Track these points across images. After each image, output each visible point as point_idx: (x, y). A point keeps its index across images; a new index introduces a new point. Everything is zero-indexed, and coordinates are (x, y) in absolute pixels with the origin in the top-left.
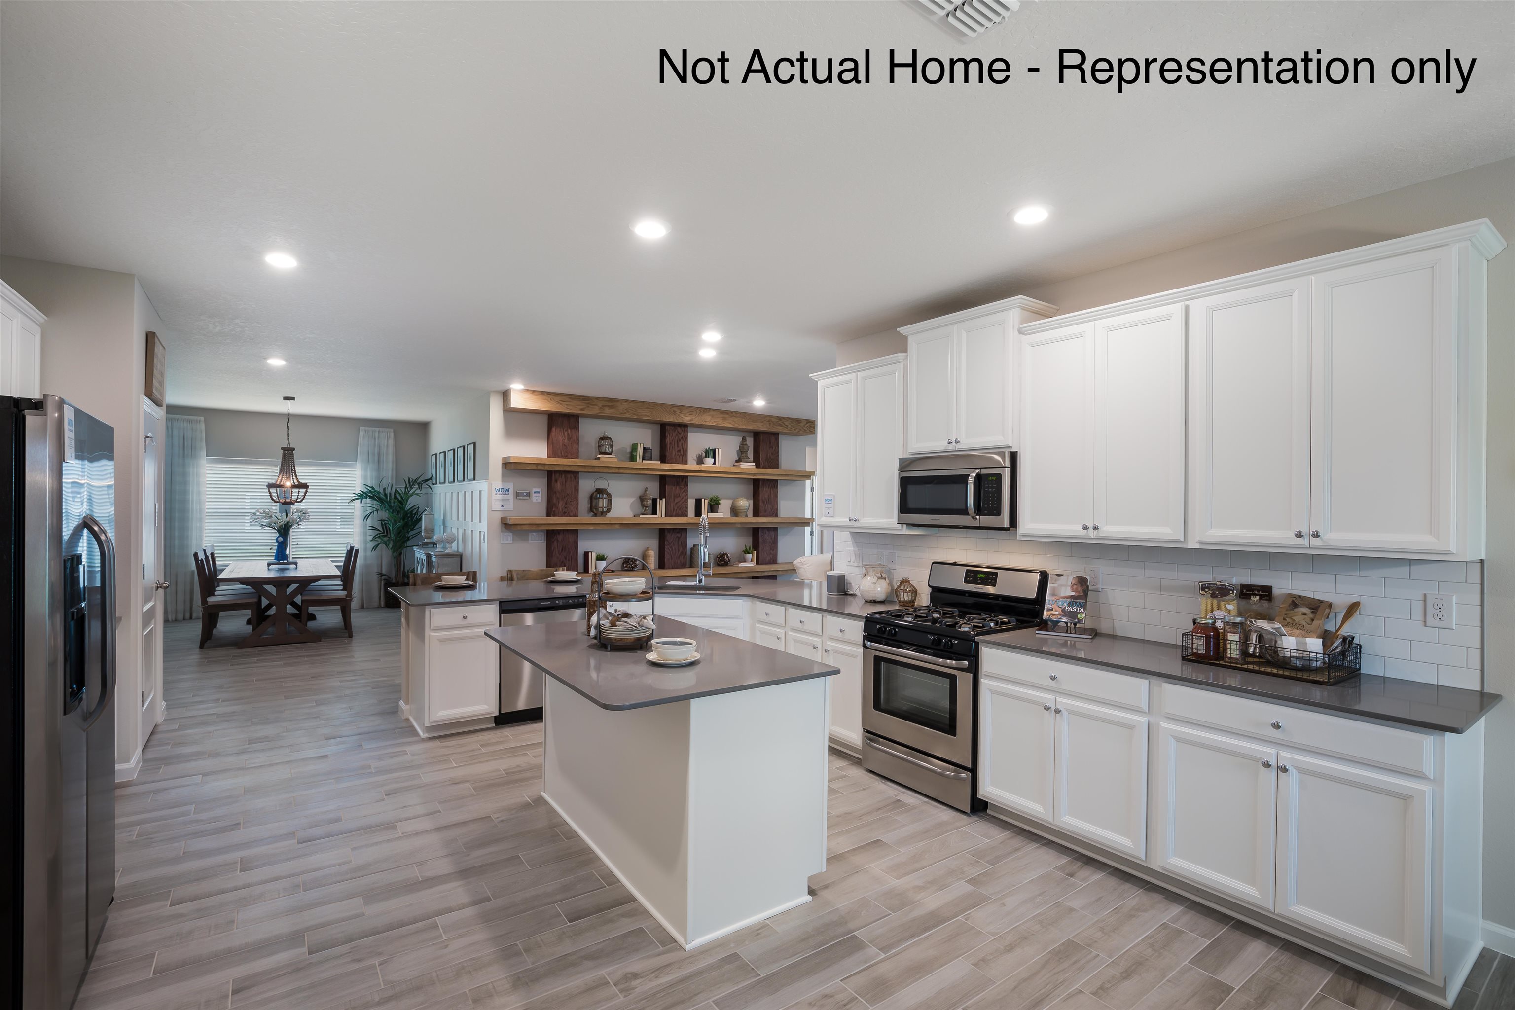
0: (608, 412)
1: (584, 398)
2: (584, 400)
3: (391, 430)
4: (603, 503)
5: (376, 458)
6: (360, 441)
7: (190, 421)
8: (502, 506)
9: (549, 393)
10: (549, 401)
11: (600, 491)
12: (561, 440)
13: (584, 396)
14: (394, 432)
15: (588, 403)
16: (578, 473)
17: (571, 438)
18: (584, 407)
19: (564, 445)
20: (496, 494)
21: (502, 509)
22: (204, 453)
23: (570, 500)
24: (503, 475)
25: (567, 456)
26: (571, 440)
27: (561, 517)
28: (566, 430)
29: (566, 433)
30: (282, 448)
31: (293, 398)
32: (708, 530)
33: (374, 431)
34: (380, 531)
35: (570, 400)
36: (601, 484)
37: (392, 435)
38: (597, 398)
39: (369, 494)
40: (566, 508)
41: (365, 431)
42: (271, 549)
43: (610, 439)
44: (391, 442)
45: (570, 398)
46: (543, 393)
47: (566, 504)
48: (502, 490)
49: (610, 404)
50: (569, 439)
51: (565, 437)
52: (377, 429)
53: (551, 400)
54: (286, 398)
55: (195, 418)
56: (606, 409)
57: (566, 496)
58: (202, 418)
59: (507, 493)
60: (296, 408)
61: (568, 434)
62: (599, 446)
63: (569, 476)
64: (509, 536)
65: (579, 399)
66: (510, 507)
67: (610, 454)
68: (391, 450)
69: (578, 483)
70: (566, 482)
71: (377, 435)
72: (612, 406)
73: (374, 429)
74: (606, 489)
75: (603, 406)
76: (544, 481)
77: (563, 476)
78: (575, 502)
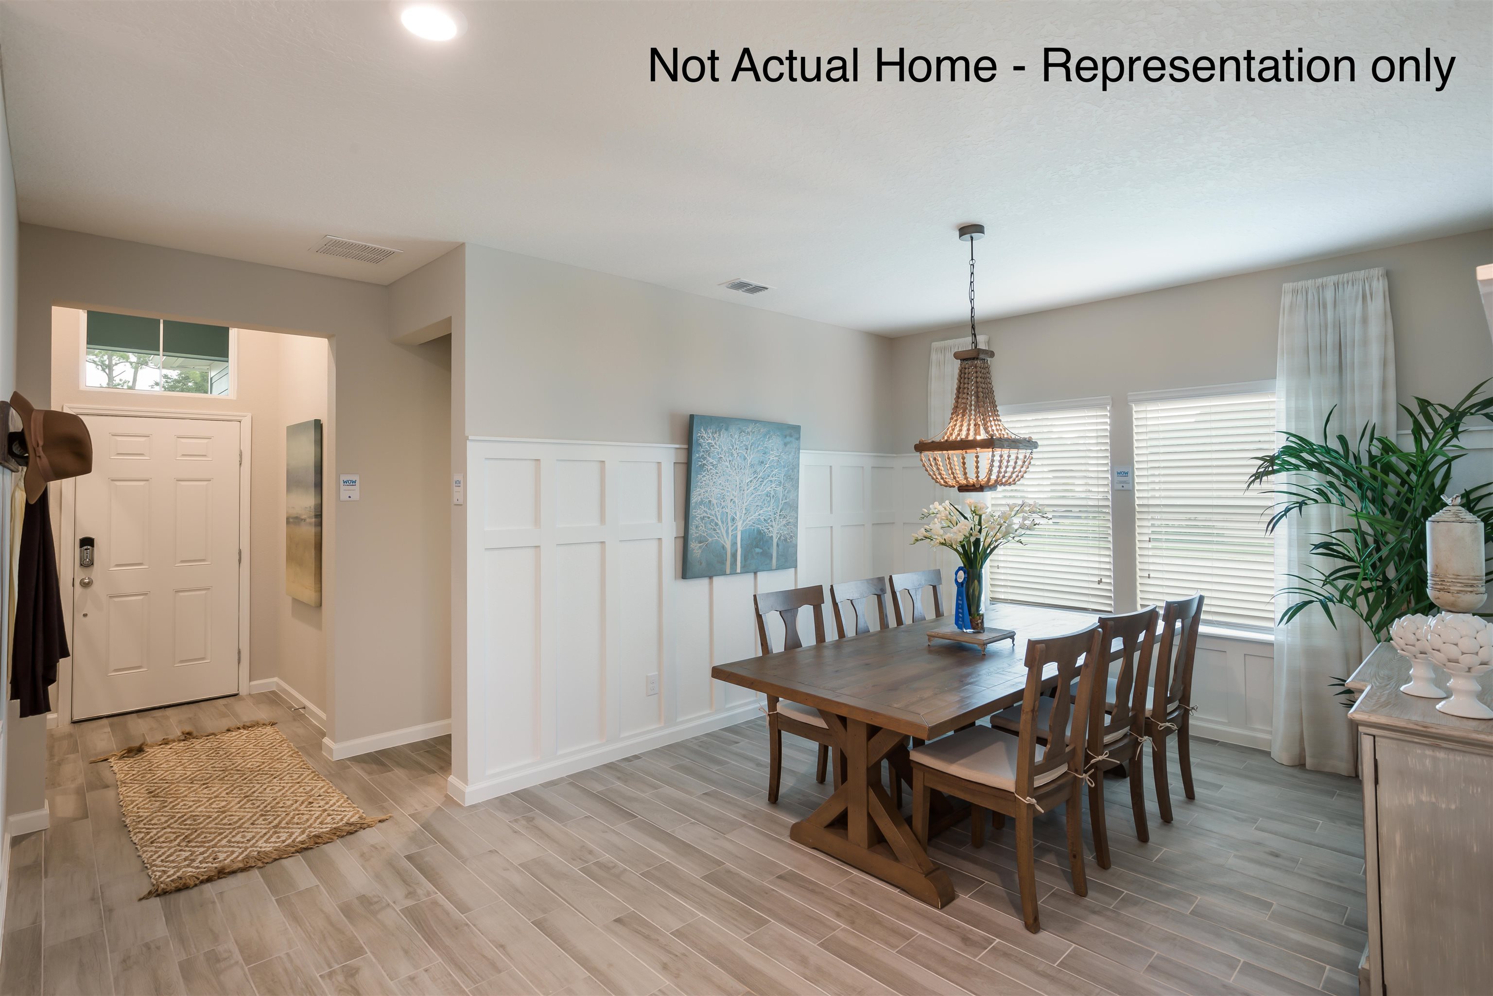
3: (1377, 272)
5: (1331, 358)
6: (1281, 319)
14: (1388, 275)
33: (1323, 287)
34: (1350, 559)
37: (1379, 286)
41: (1295, 292)
42: (1100, 582)
44: (1377, 306)
52: (1331, 279)
68: (1376, 328)
71: (1329, 295)
73: (1319, 281)
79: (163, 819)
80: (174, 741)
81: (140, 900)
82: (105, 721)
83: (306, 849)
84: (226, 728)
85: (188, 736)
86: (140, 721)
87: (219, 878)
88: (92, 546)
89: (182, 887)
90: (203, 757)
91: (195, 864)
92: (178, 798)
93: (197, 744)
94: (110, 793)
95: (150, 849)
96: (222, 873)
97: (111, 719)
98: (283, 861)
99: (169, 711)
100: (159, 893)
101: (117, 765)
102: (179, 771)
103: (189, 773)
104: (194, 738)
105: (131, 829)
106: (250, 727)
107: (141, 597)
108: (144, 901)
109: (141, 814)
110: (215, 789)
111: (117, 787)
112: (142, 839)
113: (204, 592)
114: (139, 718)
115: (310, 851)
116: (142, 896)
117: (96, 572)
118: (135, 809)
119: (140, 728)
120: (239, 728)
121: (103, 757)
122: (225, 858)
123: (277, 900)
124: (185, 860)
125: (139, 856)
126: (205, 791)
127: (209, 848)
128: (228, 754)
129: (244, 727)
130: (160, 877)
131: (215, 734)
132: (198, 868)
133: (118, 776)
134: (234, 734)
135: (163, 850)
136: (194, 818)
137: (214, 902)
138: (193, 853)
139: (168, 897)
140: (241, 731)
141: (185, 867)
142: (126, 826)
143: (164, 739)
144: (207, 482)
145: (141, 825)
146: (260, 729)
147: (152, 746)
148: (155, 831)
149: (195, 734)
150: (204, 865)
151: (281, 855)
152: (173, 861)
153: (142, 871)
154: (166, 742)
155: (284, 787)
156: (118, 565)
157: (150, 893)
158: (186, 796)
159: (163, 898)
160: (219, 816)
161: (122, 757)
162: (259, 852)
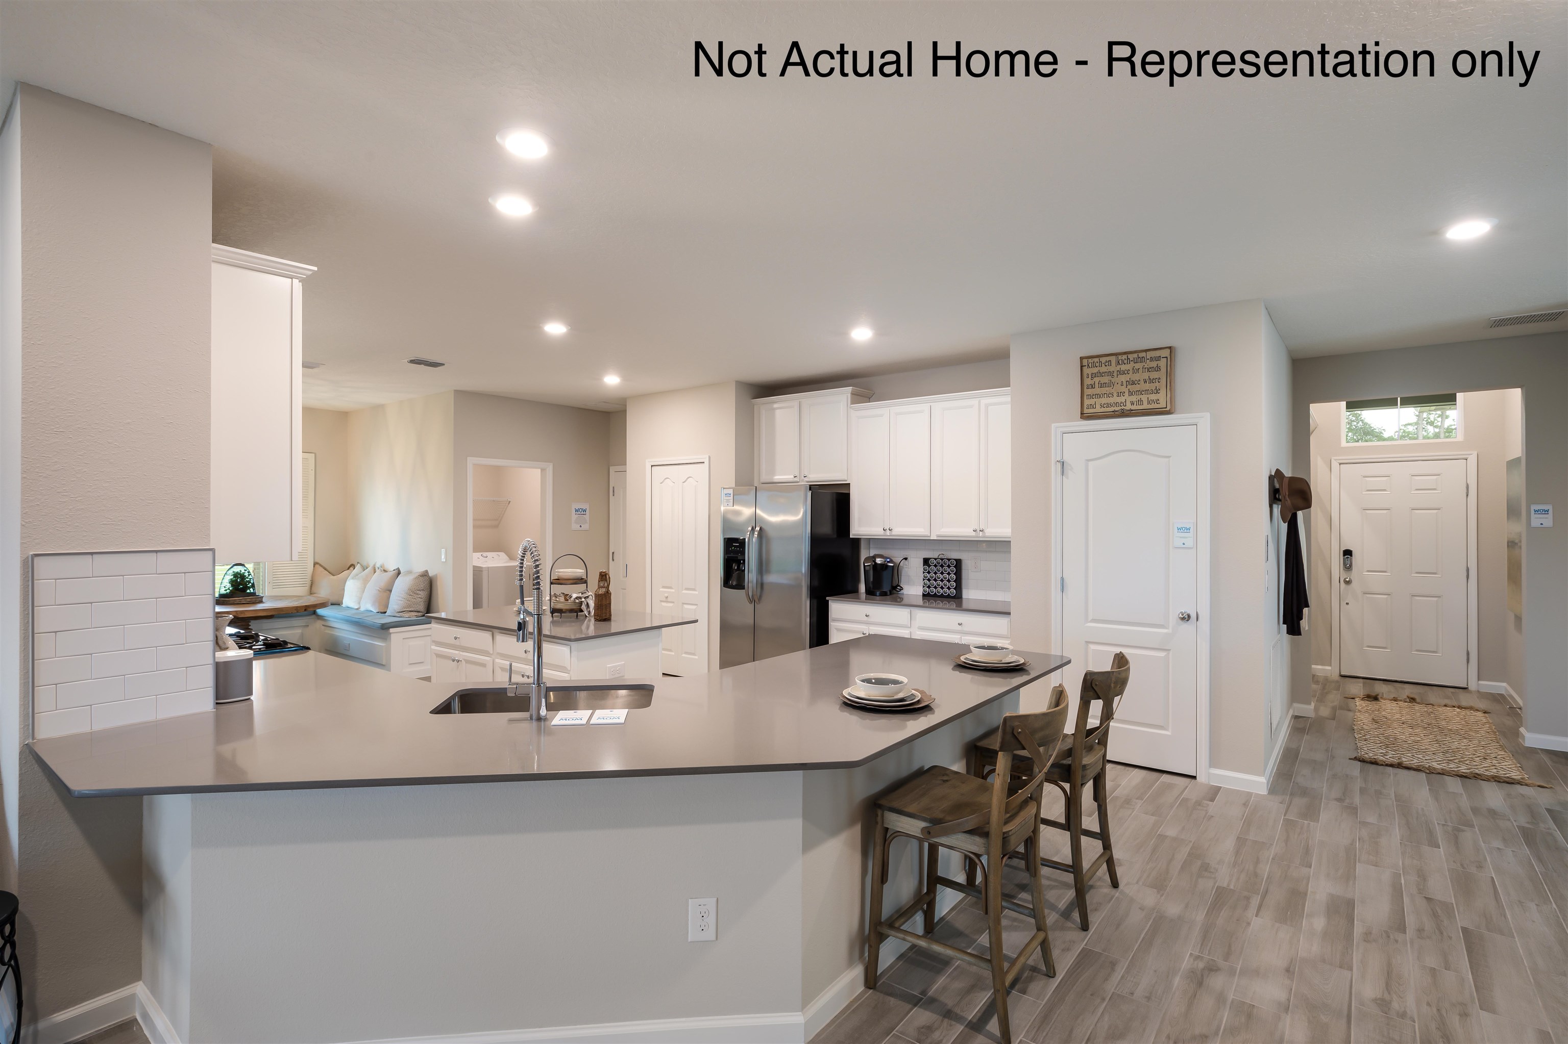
79: (1376, 733)
80: (1401, 701)
81: (1350, 759)
82: (1361, 680)
83: (1466, 777)
84: (1444, 704)
85: (1412, 701)
86: (1384, 686)
87: (1398, 767)
88: (1351, 555)
89: (1374, 763)
90: (1418, 714)
91: (1386, 757)
92: (1390, 727)
93: (1417, 707)
94: (1350, 714)
95: (1363, 742)
96: (1400, 766)
97: (1365, 680)
98: (1445, 776)
99: (1407, 686)
100: (1362, 761)
101: (1358, 702)
102: (1398, 716)
103: (1403, 719)
104: (1416, 703)
105: (1356, 731)
106: (1464, 708)
107: (1386, 596)
108: (1351, 760)
109: (1364, 727)
110: (1417, 731)
111: (1355, 712)
112: (1361, 737)
113: (1435, 599)
114: (1384, 684)
115: (1468, 779)
116: (1351, 758)
117: (1354, 575)
118: (1362, 724)
119: (1381, 688)
120: (1454, 707)
121: (1352, 697)
122: (1405, 760)
123: (1429, 789)
124: (1381, 753)
125: (1356, 744)
126: (1410, 730)
127: (1399, 754)
128: (1436, 718)
129: (1459, 707)
130: (1364, 754)
131: (1433, 705)
132: (1387, 759)
133: (1358, 707)
134: (1448, 708)
135: (1370, 745)
136: (1396, 739)
137: (1390, 775)
138: (1387, 752)
139: (1365, 764)
140: (1455, 709)
141: (1380, 756)
142: (1354, 730)
143: (1394, 697)
144: (1437, 511)
145: (1362, 732)
146: (1471, 711)
147: (1385, 699)
148: (1369, 737)
149: (1418, 700)
150: (1391, 759)
151: (1442, 773)
152: (1374, 751)
153: (1356, 750)
154: (1395, 700)
155: (1469, 745)
156: (1368, 571)
157: (1355, 758)
158: (1396, 728)
159: (1362, 763)
160: (1412, 743)
161: (1363, 699)
162: (1430, 766)
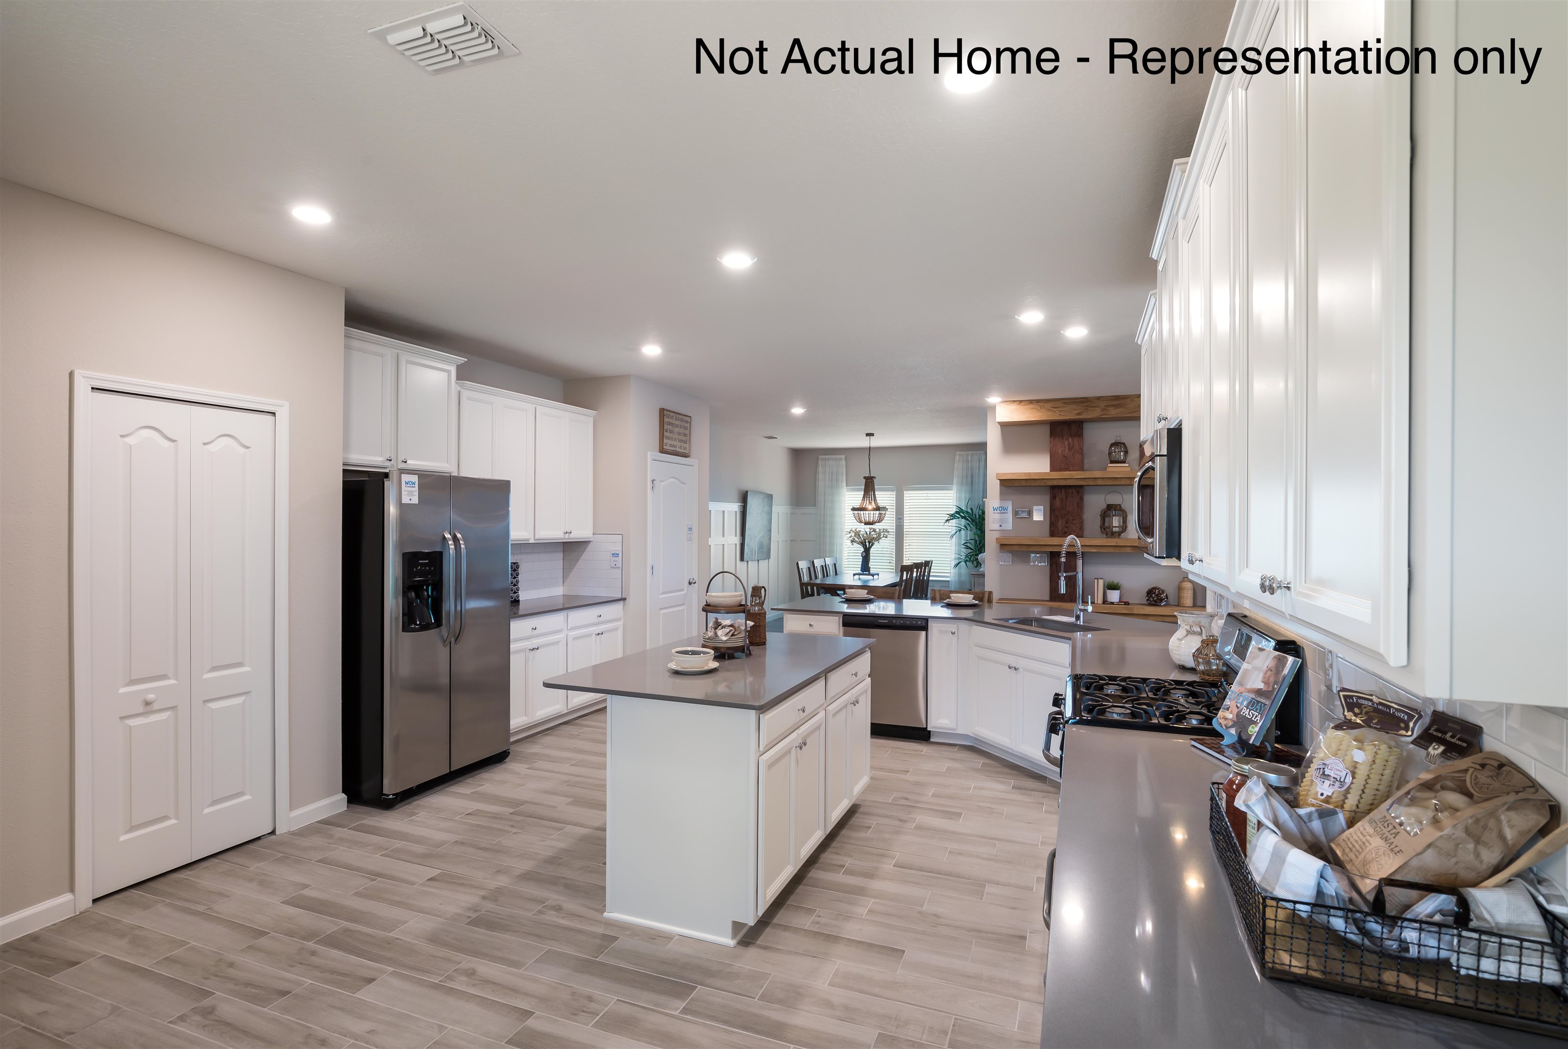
0: (1113, 412)
1: (1081, 400)
2: (1081, 402)
3: (983, 452)
4: (1116, 522)
5: (969, 480)
6: (956, 465)
7: (836, 459)
8: (1001, 526)
9: (1038, 401)
10: (1038, 410)
11: (1110, 507)
12: (1060, 451)
13: (1082, 398)
14: (985, 454)
15: (1087, 406)
16: (1081, 487)
17: (1073, 447)
18: (1082, 411)
19: (1064, 456)
20: (994, 513)
21: (1001, 528)
22: (844, 484)
23: (1072, 518)
24: (1001, 493)
25: (1067, 468)
26: (1072, 450)
27: (1061, 537)
28: (1066, 440)
29: (1066, 442)
30: (864, 478)
31: (872, 435)
32: (1065, 554)
33: (967, 455)
35: (1064, 405)
36: (1114, 499)
37: (983, 457)
38: (1099, 398)
39: (959, 513)
40: (1066, 527)
41: (960, 455)
43: (1124, 444)
44: (983, 464)
45: (1064, 403)
46: (1031, 402)
47: (1067, 523)
48: (1000, 509)
49: (1116, 403)
50: (1070, 449)
51: (1065, 447)
52: (970, 452)
53: (1040, 408)
54: (868, 435)
55: (840, 456)
56: (1111, 409)
57: (1067, 514)
58: (843, 457)
59: (1005, 511)
60: (875, 442)
61: (1069, 443)
62: (1110, 454)
63: (1070, 491)
64: (1008, 557)
65: (1075, 402)
66: (1009, 526)
67: (1123, 462)
68: (982, 471)
69: (1082, 499)
70: (1066, 498)
71: (970, 458)
72: (1118, 404)
73: (967, 452)
74: (1120, 505)
75: (1106, 406)
76: (1047, 498)
77: (1063, 491)
78: (1078, 520)
